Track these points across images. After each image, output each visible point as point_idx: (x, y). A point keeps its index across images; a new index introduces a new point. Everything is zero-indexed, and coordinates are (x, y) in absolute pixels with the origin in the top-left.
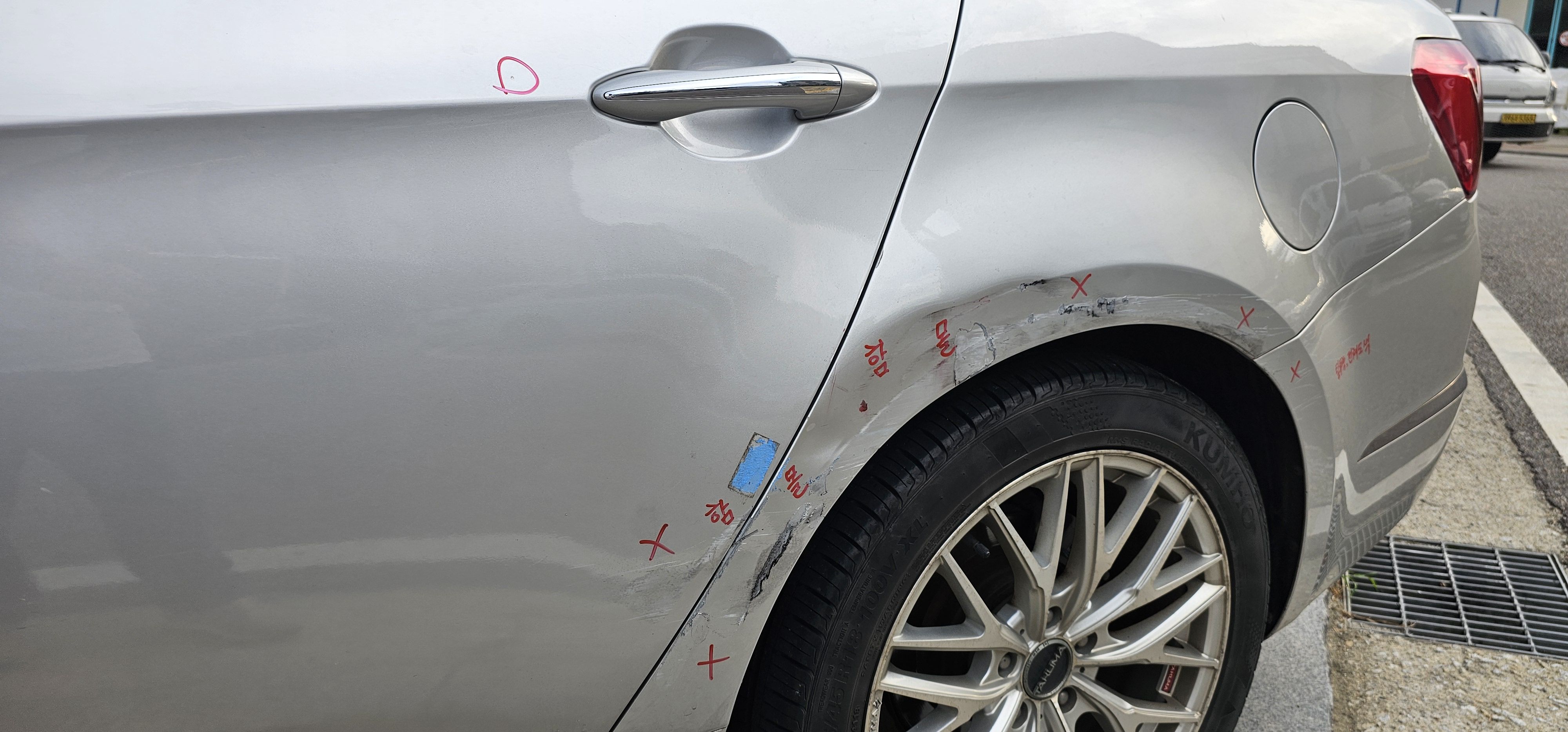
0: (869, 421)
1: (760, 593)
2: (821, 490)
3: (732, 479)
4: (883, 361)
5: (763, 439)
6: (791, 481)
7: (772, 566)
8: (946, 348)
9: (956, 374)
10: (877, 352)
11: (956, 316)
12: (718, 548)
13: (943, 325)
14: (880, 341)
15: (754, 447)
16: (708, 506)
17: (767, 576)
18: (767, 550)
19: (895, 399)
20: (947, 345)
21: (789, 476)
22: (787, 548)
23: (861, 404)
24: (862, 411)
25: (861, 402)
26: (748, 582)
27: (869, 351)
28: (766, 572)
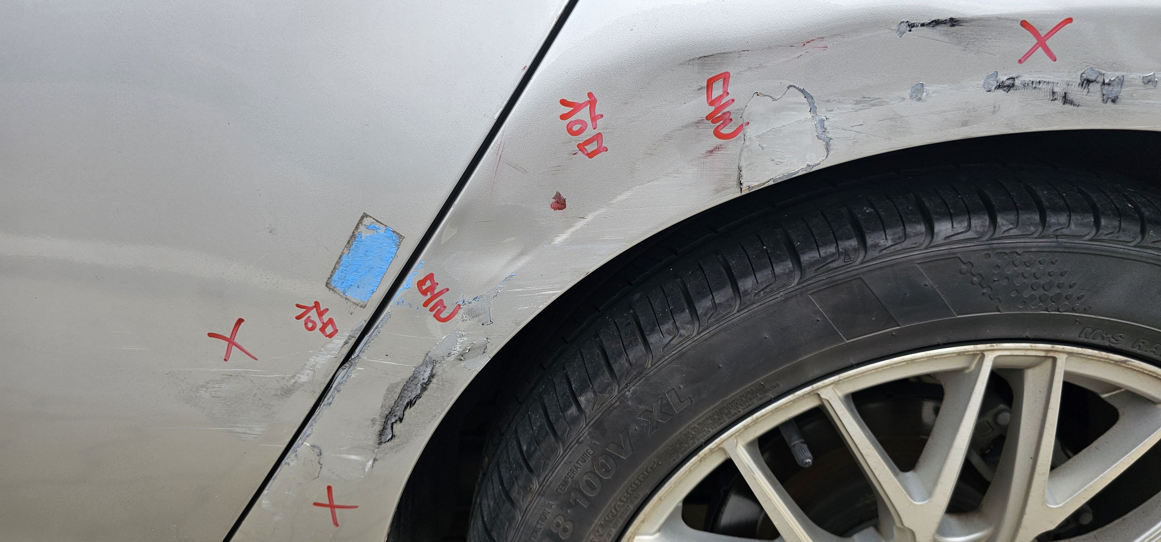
0: (571, 226)
1: (391, 438)
2: (481, 317)
3: (331, 276)
4: (595, 132)
5: (377, 225)
6: (429, 295)
7: (406, 408)
8: (725, 124)
9: (743, 173)
10: (584, 114)
11: (750, 68)
12: (318, 366)
13: (720, 82)
14: (590, 95)
15: (364, 235)
16: (298, 306)
17: (401, 420)
18: (397, 384)
19: (620, 198)
20: (726, 119)
21: (424, 288)
22: (429, 389)
23: (554, 198)
24: (555, 209)
25: (554, 194)
26: (372, 420)
27: (567, 110)
28: (399, 413)
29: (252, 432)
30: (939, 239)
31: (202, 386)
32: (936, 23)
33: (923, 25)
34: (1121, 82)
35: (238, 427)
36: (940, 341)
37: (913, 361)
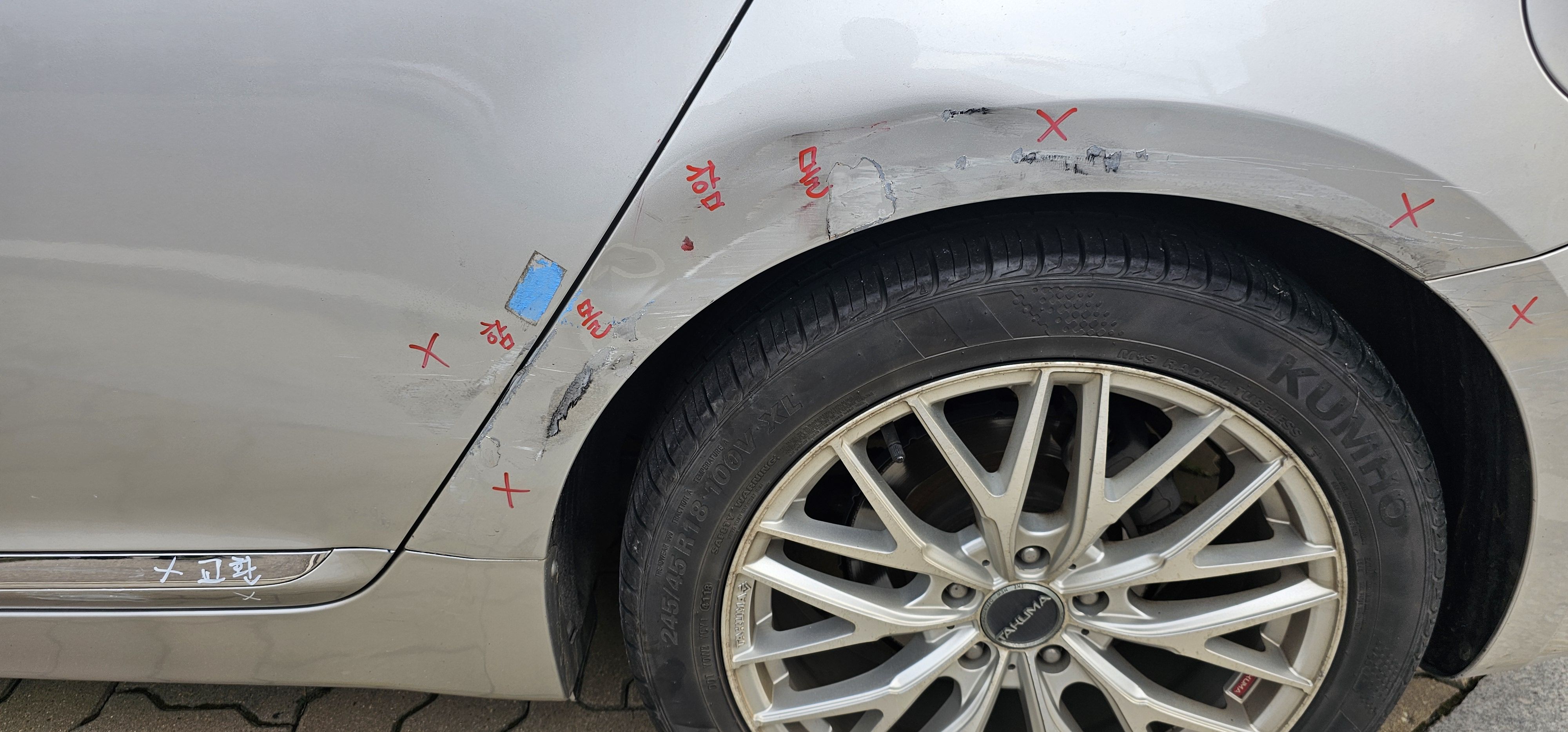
0: (698, 264)
1: (557, 433)
2: (628, 335)
3: (509, 300)
4: (715, 191)
5: (546, 260)
6: (587, 317)
7: (569, 407)
8: (814, 186)
9: (830, 224)
10: (705, 177)
11: (831, 144)
12: (498, 372)
13: (809, 155)
14: (710, 162)
15: (535, 268)
16: (482, 323)
17: (565, 417)
18: (562, 388)
19: (736, 242)
20: (815, 183)
21: (583, 310)
22: (587, 392)
23: (684, 241)
24: (685, 249)
25: (684, 238)
26: (542, 418)
27: (693, 173)
28: (563, 412)
29: (443, 427)
30: (996, 276)
31: (404, 388)
32: (972, 111)
33: (962, 113)
34: (1119, 156)
35: (433, 423)
36: (1002, 359)
37: (982, 375)
